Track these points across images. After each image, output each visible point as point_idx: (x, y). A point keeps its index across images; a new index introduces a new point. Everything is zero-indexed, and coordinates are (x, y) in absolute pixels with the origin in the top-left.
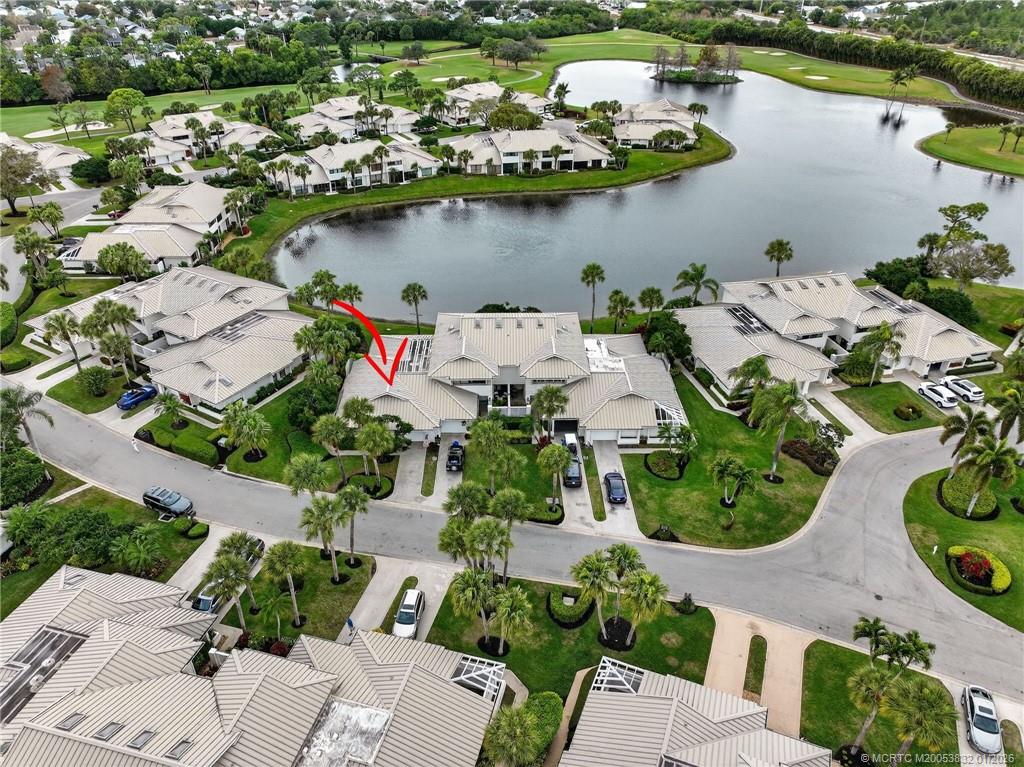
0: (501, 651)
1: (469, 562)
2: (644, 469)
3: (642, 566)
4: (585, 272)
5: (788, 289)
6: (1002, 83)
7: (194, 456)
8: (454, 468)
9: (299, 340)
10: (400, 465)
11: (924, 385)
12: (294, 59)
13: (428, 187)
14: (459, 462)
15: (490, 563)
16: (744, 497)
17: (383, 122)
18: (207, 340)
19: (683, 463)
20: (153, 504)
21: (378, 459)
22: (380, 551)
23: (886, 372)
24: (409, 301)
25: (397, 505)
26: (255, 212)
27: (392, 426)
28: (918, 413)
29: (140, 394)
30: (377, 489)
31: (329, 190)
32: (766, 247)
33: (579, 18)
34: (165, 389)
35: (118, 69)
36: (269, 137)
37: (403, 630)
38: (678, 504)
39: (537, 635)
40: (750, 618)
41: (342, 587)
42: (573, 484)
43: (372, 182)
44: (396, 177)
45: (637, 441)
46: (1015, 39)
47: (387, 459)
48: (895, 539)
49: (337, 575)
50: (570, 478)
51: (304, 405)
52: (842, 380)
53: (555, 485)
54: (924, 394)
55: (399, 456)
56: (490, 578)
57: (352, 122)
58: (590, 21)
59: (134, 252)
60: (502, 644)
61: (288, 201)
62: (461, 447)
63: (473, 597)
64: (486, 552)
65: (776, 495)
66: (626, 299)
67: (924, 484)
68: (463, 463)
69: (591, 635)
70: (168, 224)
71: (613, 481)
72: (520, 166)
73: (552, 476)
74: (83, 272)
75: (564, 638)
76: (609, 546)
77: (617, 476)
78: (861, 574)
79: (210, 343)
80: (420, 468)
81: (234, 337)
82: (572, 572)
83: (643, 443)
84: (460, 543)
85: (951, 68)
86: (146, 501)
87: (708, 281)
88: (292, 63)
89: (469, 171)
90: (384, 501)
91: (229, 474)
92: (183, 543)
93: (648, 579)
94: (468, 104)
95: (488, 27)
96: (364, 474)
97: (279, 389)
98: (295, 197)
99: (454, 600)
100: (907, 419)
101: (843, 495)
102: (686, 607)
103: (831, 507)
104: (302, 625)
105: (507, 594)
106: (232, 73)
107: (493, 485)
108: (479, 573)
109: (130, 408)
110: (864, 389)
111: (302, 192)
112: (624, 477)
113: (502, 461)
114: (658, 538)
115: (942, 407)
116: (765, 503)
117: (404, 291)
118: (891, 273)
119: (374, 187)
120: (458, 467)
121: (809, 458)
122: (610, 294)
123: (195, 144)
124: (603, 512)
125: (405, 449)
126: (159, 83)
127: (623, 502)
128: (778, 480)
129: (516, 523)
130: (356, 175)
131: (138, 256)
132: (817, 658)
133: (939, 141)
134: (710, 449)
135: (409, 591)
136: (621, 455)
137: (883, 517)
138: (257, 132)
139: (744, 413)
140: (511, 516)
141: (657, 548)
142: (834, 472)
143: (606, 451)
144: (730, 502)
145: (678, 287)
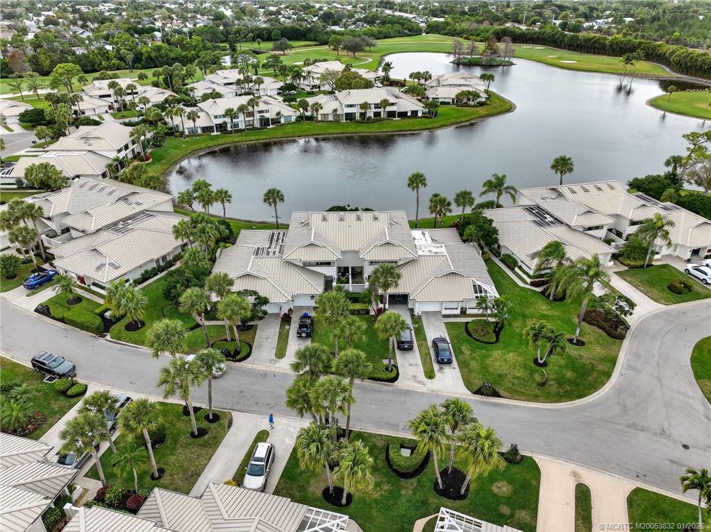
0: (344, 501)
1: (314, 417)
2: (465, 334)
3: (474, 420)
4: (410, 179)
5: (573, 192)
6: (704, 62)
7: (82, 326)
8: (304, 335)
9: (177, 232)
10: (258, 332)
11: (690, 266)
12: (194, 50)
13: (288, 129)
14: (308, 328)
15: (333, 418)
16: (554, 358)
17: (257, 87)
18: (102, 232)
19: (498, 329)
20: (40, 367)
21: (238, 327)
22: (237, 407)
23: (656, 257)
24: (270, 203)
25: (254, 366)
26: (156, 146)
27: (251, 299)
28: (688, 288)
29: (44, 276)
30: (237, 352)
31: (213, 131)
32: (552, 162)
33: (397, 27)
34: (66, 272)
35: (67, 55)
36: (171, 96)
37: (253, 482)
38: (497, 364)
39: (377, 485)
40: (571, 467)
41: (200, 440)
42: (405, 347)
43: (246, 126)
44: (265, 122)
45: (458, 312)
46: (706, 38)
47: (247, 327)
48: (690, 393)
49: (195, 430)
50: (403, 342)
51: (178, 282)
52: (622, 263)
53: (391, 347)
54: (689, 273)
55: (257, 326)
56: (334, 432)
57: (234, 87)
58: (405, 29)
59: (54, 169)
60: (345, 495)
61: (182, 139)
62: (310, 317)
63: (317, 452)
64: (329, 409)
65: (580, 355)
66: (444, 200)
67: (705, 346)
68: (312, 331)
69: (428, 484)
70: (85, 151)
71: (441, 345)
72: (358, 115)
73: (388, 340)
74: (15, 187)
75: (403, 488)
76: (443, 401)
77: (444, 340)
78: (666, 425)
79: (105, 235)
80: (275, 335)
81: (124, 230)
82: (410, 426)
83: (463, 312)
84: (306, 399)
85: (665, 54)
86: (34, 365)
87: (507, 188)
88: (193, 52)
89: (320, 119)
90: (243, 364)
91: (111, 341)
92: (62, 401)
93: (483, 433)
94: (319, 76)
95: (334, 32)
96: (226, 340)
97: (161, 272)
98: (187, 136)
99: (299, 455)
100: (680, 293)
101: (638, 355)
102: (512, 456)
103: (629, 366)
104: (160, 477)
105: (350, 449)
106: (150, 58)
107: (337, 348)
108: (324, 428)
109: (34, 288)
110: (640, 270)
111: (193, 133)
112: (449, 341)
113: (344, 327)
114: (482, 394)
115: (707, 283)
116: (572, 364)
117: (266, 195)
118: (650, 182)
119: (247, 129)
120: (307, 333)
121: (604, 324)
122: (431, 196)
123: (116, 101)
124: (433, 371)
125: (261, 318)
126: (96, 65)
127: (449, 362)
128: (580, 343)
129: (357, 381)
130: (234, 120)
131: (57, 173)
132: (639, 505)
133: (663, 100)
134: (520, 318)
135: (260, 444)
136: (445, 323)
137: (676, 374)
138: (163, 93)
139: (544, 289)
140: (353, 374)
141: (482, 403)
142: (627, 335)
143: (433, 320)
144: (542, 362)
145: (484, 193)
